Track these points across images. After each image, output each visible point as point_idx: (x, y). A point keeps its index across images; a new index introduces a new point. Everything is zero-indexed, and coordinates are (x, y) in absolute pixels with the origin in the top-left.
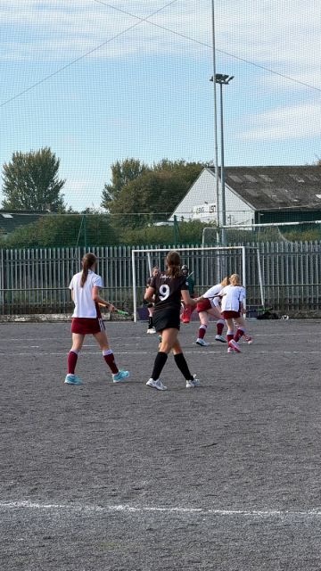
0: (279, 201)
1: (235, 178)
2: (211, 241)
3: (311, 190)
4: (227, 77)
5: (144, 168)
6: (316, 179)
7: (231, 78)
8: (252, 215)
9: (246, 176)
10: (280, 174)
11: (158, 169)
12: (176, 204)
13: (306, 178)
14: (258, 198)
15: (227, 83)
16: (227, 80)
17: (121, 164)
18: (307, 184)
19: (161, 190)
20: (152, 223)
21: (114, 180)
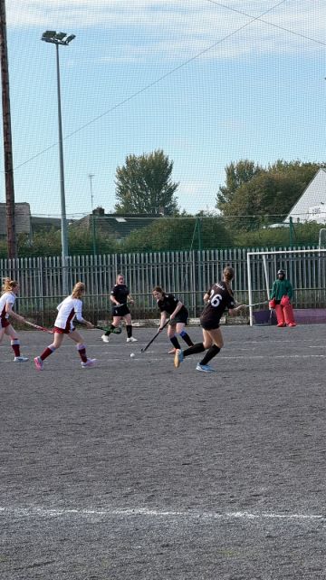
5: (258, 169)
11: (273, 170)
12: (292, 206)
17: (235, 165)
19: (276, 191)
20: (267, 225)
21: (228, 183)
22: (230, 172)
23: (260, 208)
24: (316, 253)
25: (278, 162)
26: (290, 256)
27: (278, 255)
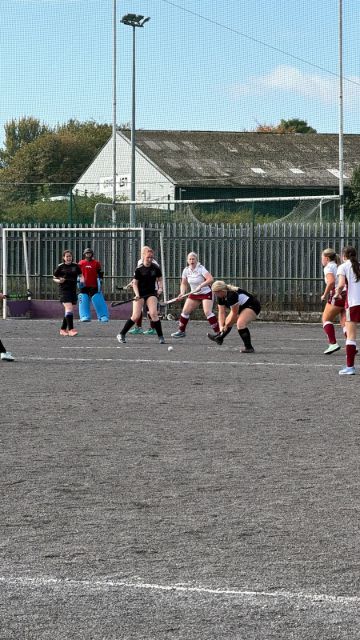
0: (204, 174)
1: (152, 144)
2: (104, 220)
3: (247, 162)
4: (141, 17)
5: (44, 129)
6: (251, 149)
7: (147, 20)
8: (171, 191)
9: (167, 143)
10: (209, 141)
11: (62, 131)
12: (80, 175)
13: (240, 148)
14: (180, 170)
15: (142, 26)
16: (141, 21)
17: (17, 123)
18: (242, 154)
19: (64, 156)
20: (47, 197)
21: (8, 144)
22: (10, 131)
23: (42, 176)
24: (90, 232)
25: (71, 121)
26: (58, 235)
27: (42, 233)
